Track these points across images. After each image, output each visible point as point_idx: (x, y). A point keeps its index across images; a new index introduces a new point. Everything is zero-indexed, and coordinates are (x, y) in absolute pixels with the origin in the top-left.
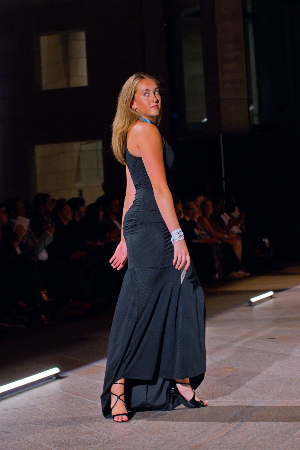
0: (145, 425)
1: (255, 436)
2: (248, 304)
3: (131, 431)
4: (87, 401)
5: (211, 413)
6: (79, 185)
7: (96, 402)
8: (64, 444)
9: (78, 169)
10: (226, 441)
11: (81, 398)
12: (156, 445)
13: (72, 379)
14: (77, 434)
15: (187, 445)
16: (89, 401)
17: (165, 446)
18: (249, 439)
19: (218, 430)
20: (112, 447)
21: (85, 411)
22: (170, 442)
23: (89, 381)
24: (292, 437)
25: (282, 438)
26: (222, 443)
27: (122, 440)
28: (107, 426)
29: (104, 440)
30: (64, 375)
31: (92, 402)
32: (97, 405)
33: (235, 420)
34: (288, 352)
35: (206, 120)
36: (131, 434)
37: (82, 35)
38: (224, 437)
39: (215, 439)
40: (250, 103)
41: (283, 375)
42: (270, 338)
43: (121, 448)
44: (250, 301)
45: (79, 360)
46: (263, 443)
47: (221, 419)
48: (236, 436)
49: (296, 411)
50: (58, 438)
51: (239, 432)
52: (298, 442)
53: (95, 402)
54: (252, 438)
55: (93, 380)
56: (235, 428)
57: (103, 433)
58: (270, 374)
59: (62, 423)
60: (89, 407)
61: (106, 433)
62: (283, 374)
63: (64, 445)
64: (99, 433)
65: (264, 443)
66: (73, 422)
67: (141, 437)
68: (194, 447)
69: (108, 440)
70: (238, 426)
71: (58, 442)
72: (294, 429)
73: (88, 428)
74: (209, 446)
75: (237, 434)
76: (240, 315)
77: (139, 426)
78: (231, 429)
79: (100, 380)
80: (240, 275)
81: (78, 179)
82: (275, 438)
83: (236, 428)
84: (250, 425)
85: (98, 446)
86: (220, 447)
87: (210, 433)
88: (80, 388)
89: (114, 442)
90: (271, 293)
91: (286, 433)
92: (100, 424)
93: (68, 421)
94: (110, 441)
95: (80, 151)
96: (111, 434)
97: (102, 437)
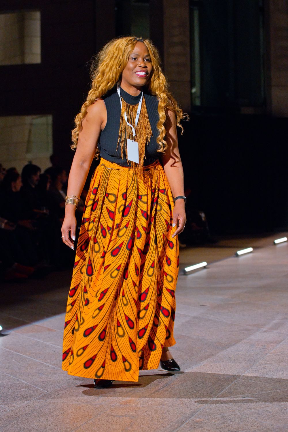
1: (182, 395)
2: (183, 274)
3: (65, 387)
4: (27, 358)
6: (29, 156)
7: (34, 359)
9: (29, 142)
10: (154, 399)
11: (21, 354)
12: (89, 400)
13: (13, 336)
14: (15, 388)
15: (118, 401)
16: (28, 357)
17: (97, 401)
19: (147, 388)
20: (47, 401)
21: (24, 367)
22: (102, 398)
23: (29, 339)
26: (151, 400)
27: (57, 395)
28: (43, 381)
29: (40, 394)
30: (6, 333)
31: (31, 358)
32: (36, 362)
33: (164, 380)
34: (217, 318)
36: (66, 389)
37: (37, 15)
38: (153, 394)
39: (144, 396)
40: (192, 85)
41: (211, 339)
42: (201, 306)
43: (55, 402)
44: (185, 271)
45: (21, 319)
46: (188, 402)
51: (168, 390)
53: (33, 359)
54: (179, 396)
55: (32, 339)
56: (163, 387)
57: (40, 388)
58: (200, 338)
60: (28, 363)
61: (42, 387)
64: (35, 388)
66: (12, 377)
68: (125, 403)
69: (43, 394)
70: (166, 386)
73: (26, 383)
74: (139, 402)
75: (165, 392)
78: (160, 387)
79: (40, 338)
81: (28, 150)
84: (178, 385)
85: (34, 399)
86: (149, 404)
87: (139, 391)
88: (20, 345)
89: (49, 396)
90: (204, 264)
91: (211, 393)
92: (38, 379)
93: (7, 376)
94: (46, 395)
95: (31, 124)
96: (47, 389)
97: (38, 391)
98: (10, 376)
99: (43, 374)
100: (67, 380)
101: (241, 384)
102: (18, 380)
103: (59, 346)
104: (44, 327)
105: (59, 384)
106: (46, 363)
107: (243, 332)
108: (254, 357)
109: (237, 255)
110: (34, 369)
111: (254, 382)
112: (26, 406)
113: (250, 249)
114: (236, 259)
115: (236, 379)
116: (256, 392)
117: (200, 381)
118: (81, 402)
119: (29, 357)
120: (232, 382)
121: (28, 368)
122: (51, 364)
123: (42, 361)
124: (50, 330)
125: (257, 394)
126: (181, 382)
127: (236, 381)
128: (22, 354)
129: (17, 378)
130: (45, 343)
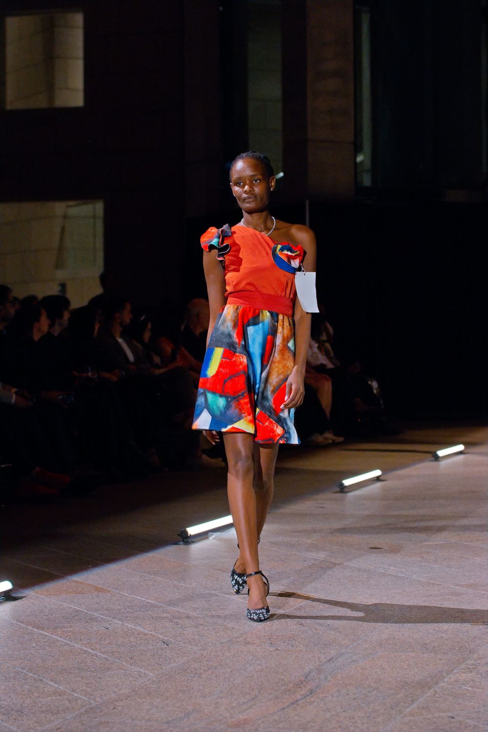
0: (153, 685)
1: (340, 710)
2: (338, 489)
3: (128, 693)
4: (58, 641)
5: (266, 668)
6: (61, 275)
7: (71, 642)
8: (13, 710)
9: (61, 248)
10: (289, 718)
11: (46, 634)
12: (170, 719)
13: (32, 601)
14: (36, 695)
15: (223, 721)
16: (59, 639)
17: (185, 720)
18: (328, 715)
19: (277, 698)
20: (95, 719)
21: (53, 656)
22: (194, 715)
23: (62, 605)
24: (402, 715)
25: (385, 716)
26: (283, 719)
27: (112, 708)
28: (88, 684)
29: (83, 706)
30: (19, 595)
31: (65, 641)
32: (73, 648)
33: (307, 683)
34: (402, 572)
35: (281, 174)
36: (129, 698)
37: (78, 19)
38: (286, 710)
39: (271, 712)
40: (357, 148)
41: (390, 610)
42: (372, 548)
43: (109, 720)
44: (342, 484)
45: (46, 570)
46: (351, 724)
47: (282, 680)
48: (306, 708)
49: (410, 671)
50: (4, 700)
51: (313, 702)
52: (411, 724)
53: (69, 642)
54: (334, 713)
55: (68, 605)
56: (305, 697)
57: (81, 695)
59: (12, 675)
60: (59, 651)
61: (86, 695)
62: (392, 609)
63: (14, 712)
64: (73, 695)
65: (353, 723)
66: (31, 674)
67: (145, 703)
68: (235, 724)
69: (88, 707)
70: (311, 693)
71: (3, 706)
72: (405, 703)
73: (57, 686)
74: (261, 724)
75: (308, 706)
76: (323, 507)
77: (142, 685)
78: (299, 697)
79: (80, 605)
80: (326, 439)
81: (59, 264)
82: (372, 715)
83: (308, 695)
85: (71, 716)
86: (279, 728)
87: (262, 702)
88: (45, 617)
89: (98, 711)
90: (377, 473)
91: (392, 708)
92: (77, 679)
93: (22, 672)
94: (92, 709)
95: (65, 217)
96: (95, 698)
97: (78, 701)
98: (28, 673)
99: (86, 669)
100: (130, 682)
101: (445, 692)
102: (42, 681)
103: (115, 618)
104: (88, 584)
105: (116, 689)
106: (92, 649)
107: (449, 597)
108: (469, 644)
109: (437, 458)
110: (71, 661)
111: (470, 689)
112: (57, 729)
113: (461, 447)
114: (435, 463)
115: (437, 683)
116: (474, 708)
117: (372, 687)
118: (156, 723)
119: (62, 640)
120: (430, 688)
121: (59, 660)
122: (101, 653)
123: (86, 647)
124: (98, 589)
125: (475, 712)
126: (337, 688)
127: (437, 686)
128: (49, 633)
129: (41, 678)
130: (91, 613)
